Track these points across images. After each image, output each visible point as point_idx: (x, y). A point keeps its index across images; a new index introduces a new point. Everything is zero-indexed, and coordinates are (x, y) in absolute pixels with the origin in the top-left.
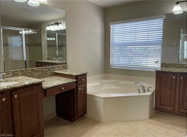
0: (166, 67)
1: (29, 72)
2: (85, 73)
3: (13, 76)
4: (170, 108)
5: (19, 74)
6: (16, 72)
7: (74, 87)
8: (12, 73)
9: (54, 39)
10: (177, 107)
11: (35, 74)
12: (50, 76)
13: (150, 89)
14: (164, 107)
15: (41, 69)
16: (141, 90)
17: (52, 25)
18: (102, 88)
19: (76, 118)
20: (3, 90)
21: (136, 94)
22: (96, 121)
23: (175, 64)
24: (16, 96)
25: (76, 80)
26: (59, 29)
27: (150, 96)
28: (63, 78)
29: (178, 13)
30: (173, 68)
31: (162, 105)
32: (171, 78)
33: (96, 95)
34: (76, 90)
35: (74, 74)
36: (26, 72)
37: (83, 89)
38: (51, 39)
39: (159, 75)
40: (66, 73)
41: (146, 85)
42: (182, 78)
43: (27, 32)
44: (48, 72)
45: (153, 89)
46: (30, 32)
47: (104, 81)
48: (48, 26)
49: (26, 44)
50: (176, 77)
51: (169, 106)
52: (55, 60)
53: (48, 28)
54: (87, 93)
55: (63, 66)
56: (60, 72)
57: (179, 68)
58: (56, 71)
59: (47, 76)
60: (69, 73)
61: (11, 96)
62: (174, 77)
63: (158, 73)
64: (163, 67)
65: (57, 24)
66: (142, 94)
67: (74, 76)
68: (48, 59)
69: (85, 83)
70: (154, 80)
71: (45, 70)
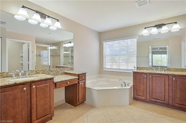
0: (140, 69)
1: (47, 72)
2: (84, 73)
3: (35, 74)
4: (143, 98)
5: (40, 72)
6: (38, 71)
7: (77, 82)
8: (35, 71)
9: (69, 52)
10: (148, 97)
11: (51, 73)
12: (61, 75)
13: (129, 84)
14: (140, 97)
15: (55, 70)
16: (123, 85)
17: (67, 43)
18: (97, 84)
19: (78, 103)
20: (25, 82)
21: (120, 87)
22: (92, 107)
23: (146, 67)
24: (34, 87)
25: (78, 77)
26: (71, 46)
27: (129, 89)
28: (70, 76)
29: (146, 35)
30: (145, 71)
31: (138, 95)
32: (143, 77)
33: (92, 88)
34: (78, 84)
35: (77, 73)
36: (45, 71)
37: (83, 83)
38: (67, 52)
39: (135, 74)
40: (72, 73)
41: (127, 82)
42: (150, 77)
43: (52, 47)
44: (60, 72)
45: (132, 84)
46: (54, 48)
47: (99, 79)
48: (65, 44)
49: (50, 55)
50: (147, 76)
51: (143, 96)
52: (68, 65)
53: (64, 45)
54: (86, 87)
55: (71, 68)
56: (68, 72)
57: (149, 70)
58: (66, 71)
59: (59, 74)
60: (74, 73)
61: (31, 86)
62: (145, 76)
63: (135, 73)
64: (138, 69)
65: (70, 42)
66: (123, 87)
67: (77, 74)
68: (64, 65)
69: (85, 79)
70: (132, 78)
71: (59, 70)
